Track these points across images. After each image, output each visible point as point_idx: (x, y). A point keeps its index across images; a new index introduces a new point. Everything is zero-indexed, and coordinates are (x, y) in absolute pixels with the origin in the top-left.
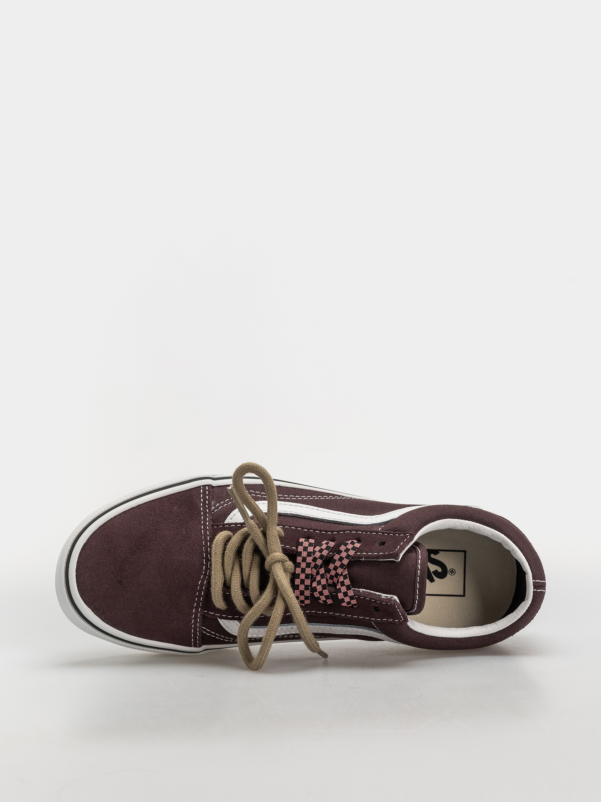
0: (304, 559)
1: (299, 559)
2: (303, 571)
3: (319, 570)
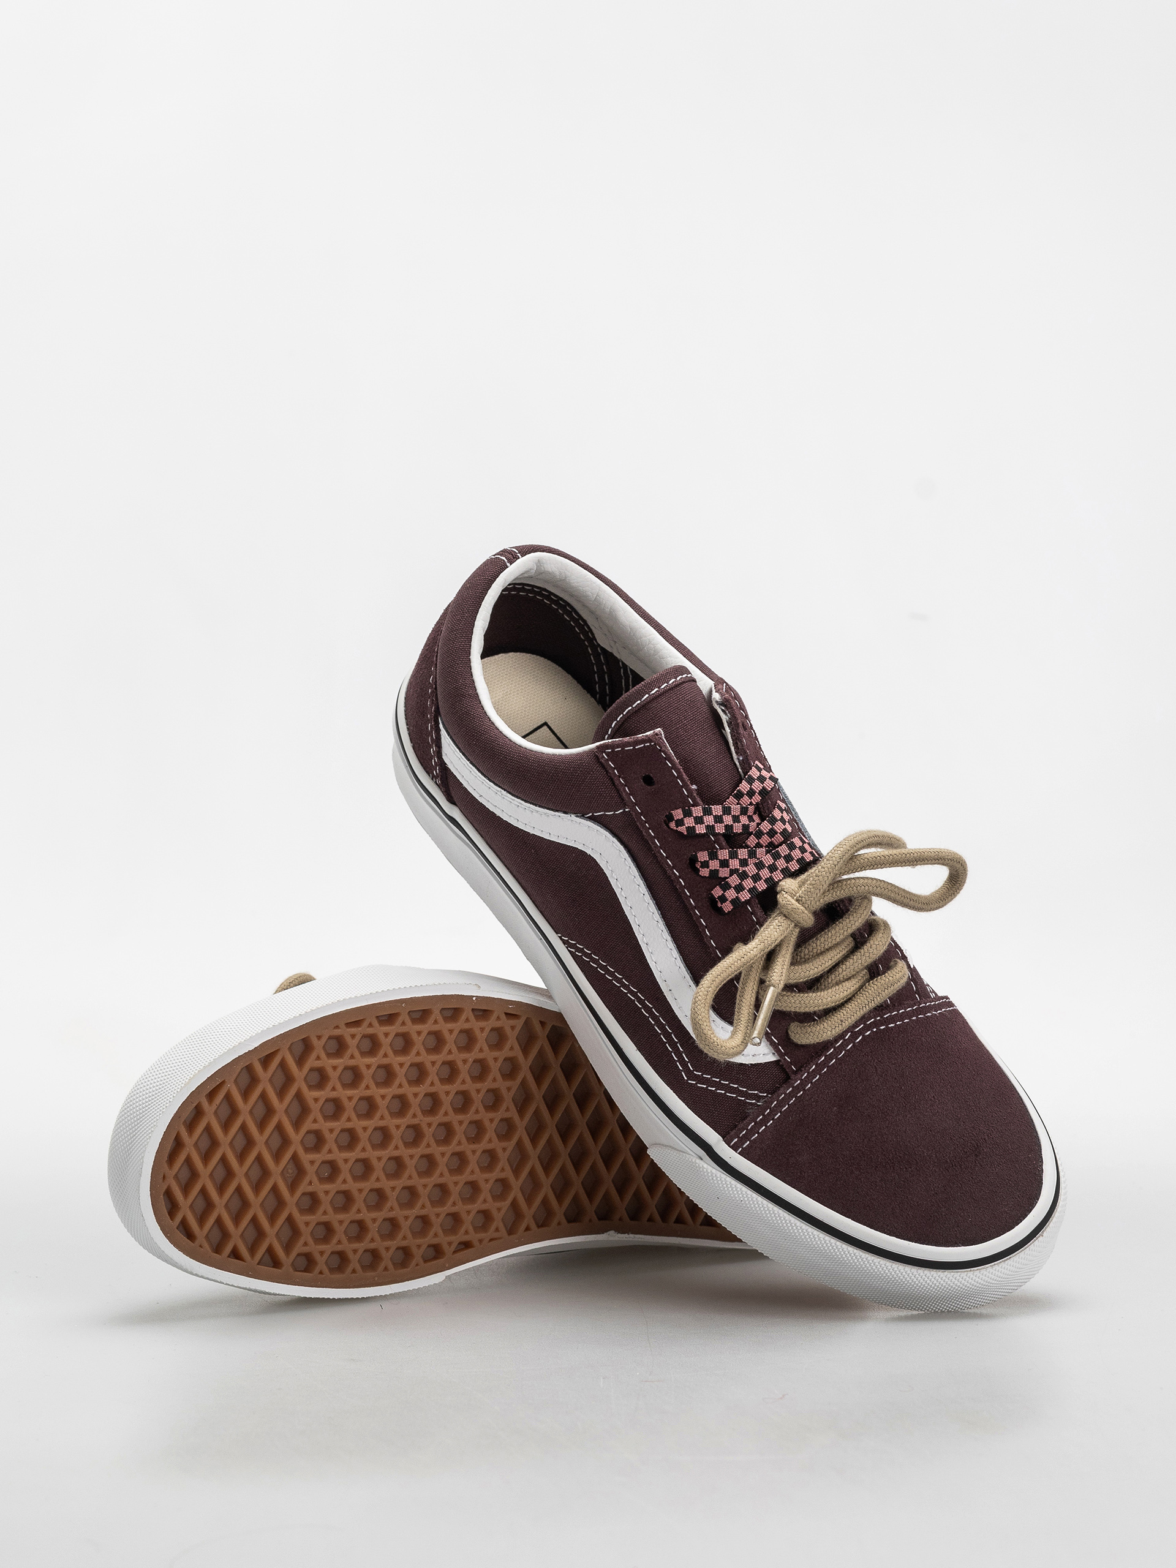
0: (756, 878)
1: (762, 886)
2: (773, 869)
3: (754, 847)
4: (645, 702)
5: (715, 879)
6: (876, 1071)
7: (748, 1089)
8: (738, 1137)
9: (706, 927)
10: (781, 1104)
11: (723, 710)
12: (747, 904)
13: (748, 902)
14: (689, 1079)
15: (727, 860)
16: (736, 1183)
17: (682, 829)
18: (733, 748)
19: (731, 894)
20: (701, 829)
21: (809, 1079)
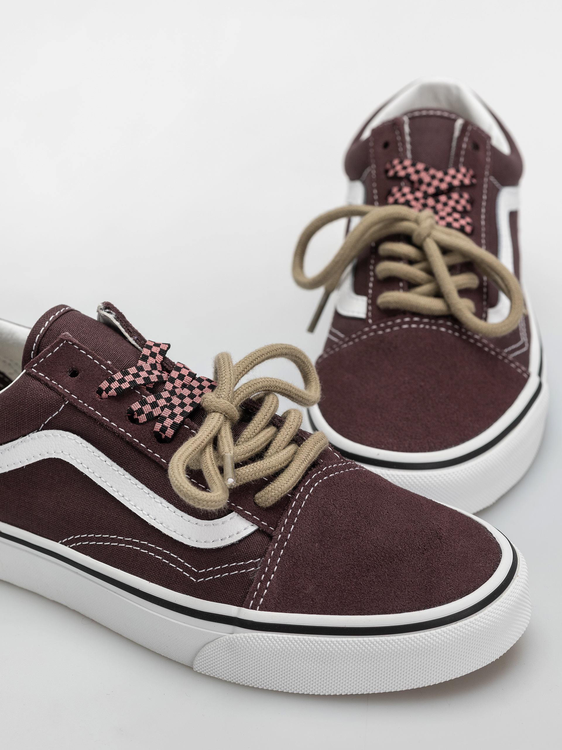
0: (182, 405)
1: (189, 409)
3: (172, 389)
4: (48, 327)
5: (152, 419)
6: (335, 506)
7: (245, 562)
8: (253, 599)
9: (161, 458)
10: (274, 560)
11: (108, 312)
12: (183, 425)
13: (183, 423)
14: (197, 580)
15: (155, 402)
16: (267, 634)
17: (112, 392)
18: (127, 335)
19: (168, 422)
20: (125, 386)
21: (287, 531)
